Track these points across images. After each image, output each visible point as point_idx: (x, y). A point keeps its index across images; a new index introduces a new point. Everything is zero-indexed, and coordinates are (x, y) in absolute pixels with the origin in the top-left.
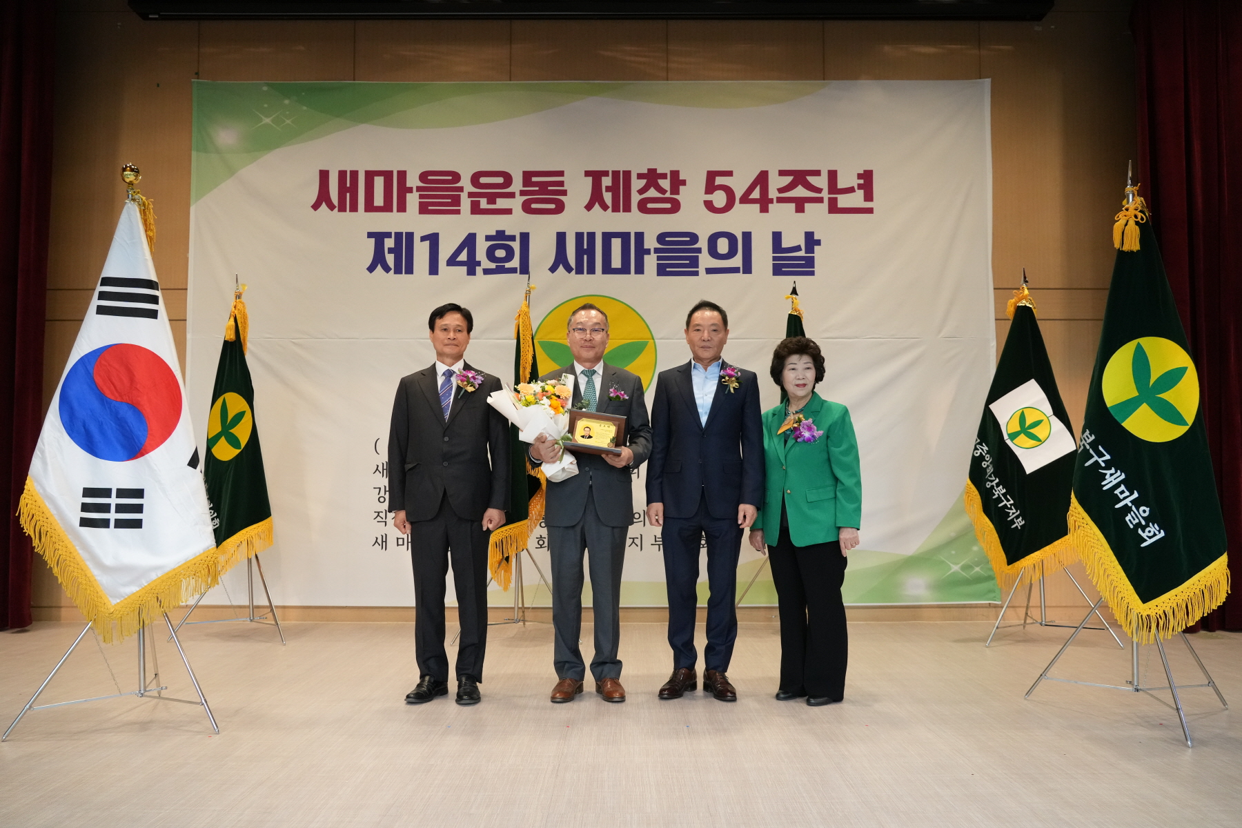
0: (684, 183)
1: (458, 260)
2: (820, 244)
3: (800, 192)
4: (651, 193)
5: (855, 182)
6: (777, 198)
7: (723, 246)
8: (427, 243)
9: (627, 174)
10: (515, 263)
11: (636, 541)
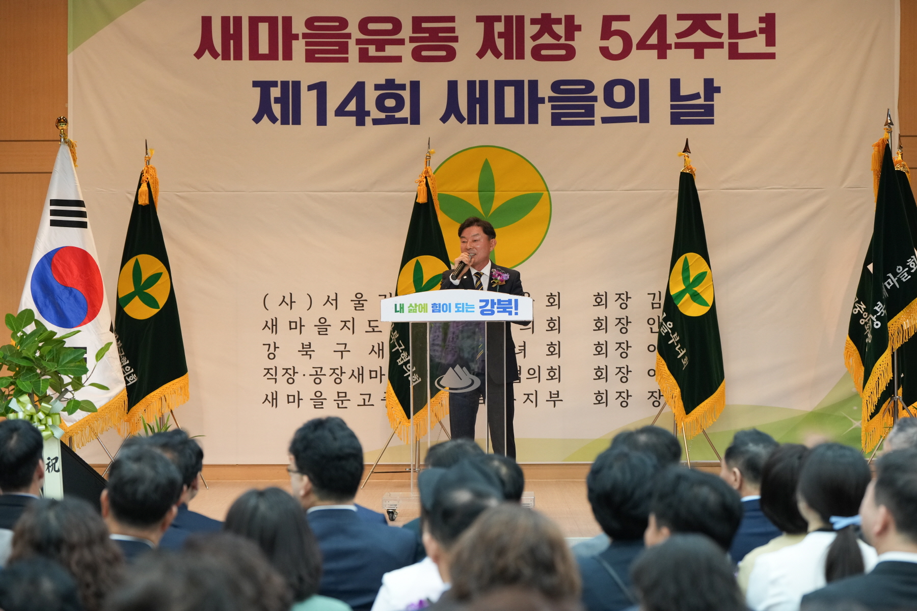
0: (579, 28)
1: (346, 109)
2: (719, 92)
3: (699, 37)
4: (546, 39)
5: (756, 26)
6: (676, 44)
7: (619, 94)
8: (314, 92)
9: (520, 19)
10: (405, 113)
11: (531, 397)
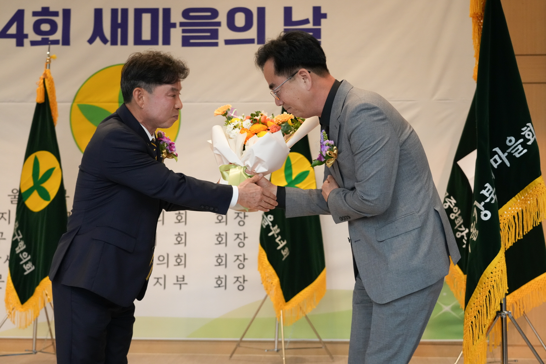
2: (326, 18)
7: (240, 20)
10: (58, 35)
11: (160, 281)
